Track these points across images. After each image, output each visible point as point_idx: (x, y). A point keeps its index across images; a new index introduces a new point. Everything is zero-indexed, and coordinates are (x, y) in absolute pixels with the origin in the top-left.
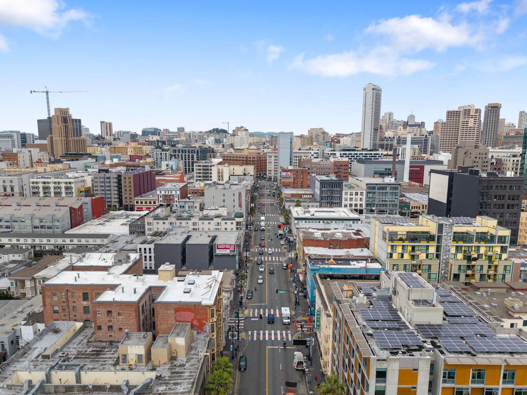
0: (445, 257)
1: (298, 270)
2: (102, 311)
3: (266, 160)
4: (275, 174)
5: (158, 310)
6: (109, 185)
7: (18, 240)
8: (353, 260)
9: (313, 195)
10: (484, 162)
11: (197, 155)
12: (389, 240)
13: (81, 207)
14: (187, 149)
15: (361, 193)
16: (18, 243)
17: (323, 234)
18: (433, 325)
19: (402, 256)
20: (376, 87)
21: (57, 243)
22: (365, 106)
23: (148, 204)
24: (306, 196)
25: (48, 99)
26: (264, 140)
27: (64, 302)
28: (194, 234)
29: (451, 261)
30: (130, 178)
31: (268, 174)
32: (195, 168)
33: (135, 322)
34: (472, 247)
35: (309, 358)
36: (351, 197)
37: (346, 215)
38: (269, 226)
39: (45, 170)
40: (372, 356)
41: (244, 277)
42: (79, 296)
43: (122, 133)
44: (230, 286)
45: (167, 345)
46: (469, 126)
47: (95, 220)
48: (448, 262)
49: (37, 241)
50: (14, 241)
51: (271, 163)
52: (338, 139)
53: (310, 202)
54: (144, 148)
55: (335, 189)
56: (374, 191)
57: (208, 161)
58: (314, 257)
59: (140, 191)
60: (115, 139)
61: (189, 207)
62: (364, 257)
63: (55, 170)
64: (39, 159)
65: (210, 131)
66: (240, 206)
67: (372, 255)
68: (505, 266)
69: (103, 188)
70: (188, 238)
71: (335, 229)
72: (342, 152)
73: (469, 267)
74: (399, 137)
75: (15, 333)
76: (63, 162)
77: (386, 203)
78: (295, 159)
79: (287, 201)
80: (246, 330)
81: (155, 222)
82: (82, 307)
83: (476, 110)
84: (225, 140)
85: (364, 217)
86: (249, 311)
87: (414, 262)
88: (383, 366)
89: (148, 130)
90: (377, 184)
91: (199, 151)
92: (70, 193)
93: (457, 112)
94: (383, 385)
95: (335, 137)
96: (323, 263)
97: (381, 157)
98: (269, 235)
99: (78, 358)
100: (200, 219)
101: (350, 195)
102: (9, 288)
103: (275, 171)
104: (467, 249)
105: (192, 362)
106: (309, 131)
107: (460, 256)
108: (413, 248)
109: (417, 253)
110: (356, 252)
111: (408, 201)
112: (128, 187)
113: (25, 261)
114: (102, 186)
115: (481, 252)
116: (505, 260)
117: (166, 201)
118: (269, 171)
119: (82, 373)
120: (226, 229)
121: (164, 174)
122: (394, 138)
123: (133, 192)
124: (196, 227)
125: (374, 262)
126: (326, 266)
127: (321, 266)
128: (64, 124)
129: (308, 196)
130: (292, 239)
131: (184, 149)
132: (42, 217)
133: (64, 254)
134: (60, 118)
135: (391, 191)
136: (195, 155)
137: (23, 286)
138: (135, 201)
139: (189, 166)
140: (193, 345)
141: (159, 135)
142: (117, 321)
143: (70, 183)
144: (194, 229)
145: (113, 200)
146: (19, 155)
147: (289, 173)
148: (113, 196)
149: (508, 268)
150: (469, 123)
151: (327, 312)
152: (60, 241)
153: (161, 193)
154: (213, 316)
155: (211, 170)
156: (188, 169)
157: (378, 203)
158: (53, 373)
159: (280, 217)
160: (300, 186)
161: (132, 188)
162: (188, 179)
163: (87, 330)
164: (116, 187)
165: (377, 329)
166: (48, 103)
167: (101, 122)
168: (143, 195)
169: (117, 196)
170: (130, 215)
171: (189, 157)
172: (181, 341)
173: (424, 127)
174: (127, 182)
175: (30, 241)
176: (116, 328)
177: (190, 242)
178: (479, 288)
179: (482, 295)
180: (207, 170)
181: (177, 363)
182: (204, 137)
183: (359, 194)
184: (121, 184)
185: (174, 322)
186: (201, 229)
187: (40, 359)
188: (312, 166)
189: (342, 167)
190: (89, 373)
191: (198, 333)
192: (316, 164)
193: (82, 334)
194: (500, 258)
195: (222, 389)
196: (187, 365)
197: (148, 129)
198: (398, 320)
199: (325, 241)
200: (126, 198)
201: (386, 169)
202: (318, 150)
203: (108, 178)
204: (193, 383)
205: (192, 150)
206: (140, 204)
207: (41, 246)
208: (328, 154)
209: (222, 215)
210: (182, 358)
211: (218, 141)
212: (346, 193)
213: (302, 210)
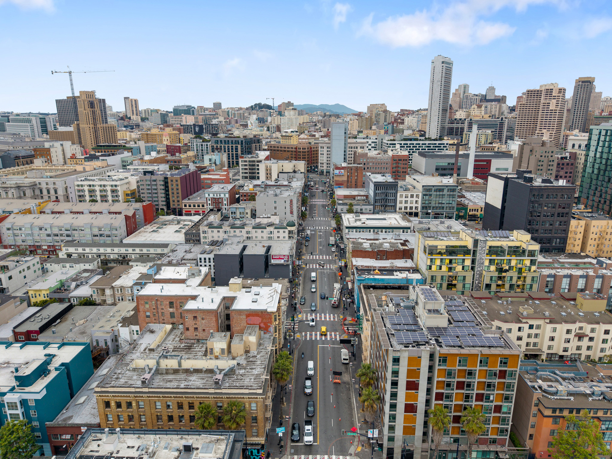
0: (479, 269)
1: (347, 279)
2: (189, 317)
3: (317, 151)
4: (327, 167)
5: (233, 316)
6: (155, 187)
7: (84, 250)
8: (396, 271)
9: (367, 196)
10: (550, 161)
11: (241, 146)
12: (429, 254)
13: (134, 214)
14: (230, 139)
15: (417, 195)
16: (84, 252)
17: (371, 245)
18: (440, 328)
19: (441, 268)
20: (446, 60)
21: (120, 252)
22: (433, 82)
23: (196, 207)
24: (360, 197)
25: (71, 80)
26: (315, 119)
27: (154, 309)
28: (249, 243)
29: (484, 273)
30: (177, 181)
31: (319, 167)
32: (240, 163)
33: (215, 325)
34: (504, 260)
35: (353, 354)
36: (406, 199)
37: (396, 223)
38: (320, 232)
39: (84, 168)
40: (390, 348)
41: (297, 285)
42: (166, 305)
43: (150, 111)
44: (286, 294)
45: (243, 342)
46: (551, 108)
47: (147, 226)
48: (482, 274)
49: (102, 250)
50: (80, 250)
51: (323, 154)
52: (402, 118)
53: (363, 205)
54: (182, 136)
55: (390, 191)
56: (431, 193)
57: (254, 155)
58: (361, 268)
59: (187, 194)
60: (143, 120)
61: (240, 213)
62: (406, 268)
63: (95, 169)
64: (73, 155)
65: (252, 106)
66: (292, 213)
67: (414, 266)
68: (533, 278)
69: (150, 191)
70: (244, 248)
71: (384, 239)
72: (403, 142)
73: (500, 278)
74: (471, 120)
75: (114, 333)
76: (99, 158)
77: (443, 205)
78: (351, 150)
79: (339, 204)
80: (301, 332)
81: (210, 230)
82: (169, 313)
83: (560, 90)
84: (269, 119)
85: (418, 222)
86: (303, 316)
87: (450, 274)
88: (397, 355)
89: (180, 108)
90: (433, 186)
91: (244, 142)
92: (117, 196)
93: (538, 91)
94: (397, 367)
95: (399, 116)
96: (369, 274)
97: (446, 147)
98: (320, 241)
99: (175, 351)
100: (254, 228)
101: (406, 197)
102: (92, 295)
103: (327, 164)
104: (499, 261)
105: (262, 354)
106: (368, 107)
107: (493, 268)
108: (451, 261)
109: (454, 265)
110: (400, 263)
111: (466, 202)
112: (175, 189)
113: (96, 270)
114: (148, 189)
115: (512, 265)
116: (534, 271)
117: (214, 204)
118: (321, 163)
119: (183, 361)
120: (278, 237)
121: (208, 171)
122: (465, 119)
123: (180, 195)
124: (250, 235)
125: (416, 273)
126: (372, 277)
127: (367, 277)
128: (91, 109)
129: (362, 198)
130: (342, 246)
131: (227, 139)
132: (101, 225)
133: (131, 263)
134: (86, 103)
135: (449, 193)
136: (239, 146)
137: (103, 294)
138: (183, 205)
139: (233, 159)
140: (261, 342)
141: (193, 114)
142: (201, 324)
143: (116, 186)
144: (247, 237)
145: (161, 203)
146: (52, 150)
147: (342, 171)
148: (160, 199)
149: (535, 279)
150: (550, 105)
151: (367, 317)
152: (123, 250)
153: (209, 195)
154: (275, 320)
155: (258, 165)
156: (233, 164)
157: (434, 205)
158: (161, 361)
159: (332, 221)
160: (354, 185)
161: (180, 191)
162: (234, 175)
163: (175, 331)
164: (163, 189)
165: (399, 330)
166: (72, 85)
167: (125, 98)
168: (190, 197)
169: (164, 199)
170: (182, 220)
171: (232, 149)
172: (253, 339)
173: (505, 103)
174: (174, 185)
175: (95, 250)
176: (200, 329)
177: (246, 252)
178: (501, 297)
179: (503, 303)
180: (254, 165)
181: (251, 354)
182: (245, 115)
183: (415, 196)
184: (168, 187)
185: (245, 325)
186: (254, 238)
187: (147, 351)
188: (368, 160)
189: (401, 162)
190: (188, 361)
191: (265, 333)
192: (372, 158)
193: (173, 333)
194: (530, 270)
195: (285, 373)
196: (258, 356)
197: (180, 106)
198: (416, 324)
199: (373, 252)
200: (174, 201)
201: (449, 164)
202: (376, 139)
203: (155, 181)
204: (265, 368)
205: (236, 141)
206: (188, 207)
207: (105, 256)
208: (387, 144)
209: (275, 223)
210: (254, 351)
211: (261, 121)
212: (401, 196)
213: (353, 217)
